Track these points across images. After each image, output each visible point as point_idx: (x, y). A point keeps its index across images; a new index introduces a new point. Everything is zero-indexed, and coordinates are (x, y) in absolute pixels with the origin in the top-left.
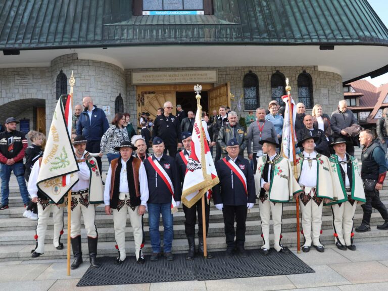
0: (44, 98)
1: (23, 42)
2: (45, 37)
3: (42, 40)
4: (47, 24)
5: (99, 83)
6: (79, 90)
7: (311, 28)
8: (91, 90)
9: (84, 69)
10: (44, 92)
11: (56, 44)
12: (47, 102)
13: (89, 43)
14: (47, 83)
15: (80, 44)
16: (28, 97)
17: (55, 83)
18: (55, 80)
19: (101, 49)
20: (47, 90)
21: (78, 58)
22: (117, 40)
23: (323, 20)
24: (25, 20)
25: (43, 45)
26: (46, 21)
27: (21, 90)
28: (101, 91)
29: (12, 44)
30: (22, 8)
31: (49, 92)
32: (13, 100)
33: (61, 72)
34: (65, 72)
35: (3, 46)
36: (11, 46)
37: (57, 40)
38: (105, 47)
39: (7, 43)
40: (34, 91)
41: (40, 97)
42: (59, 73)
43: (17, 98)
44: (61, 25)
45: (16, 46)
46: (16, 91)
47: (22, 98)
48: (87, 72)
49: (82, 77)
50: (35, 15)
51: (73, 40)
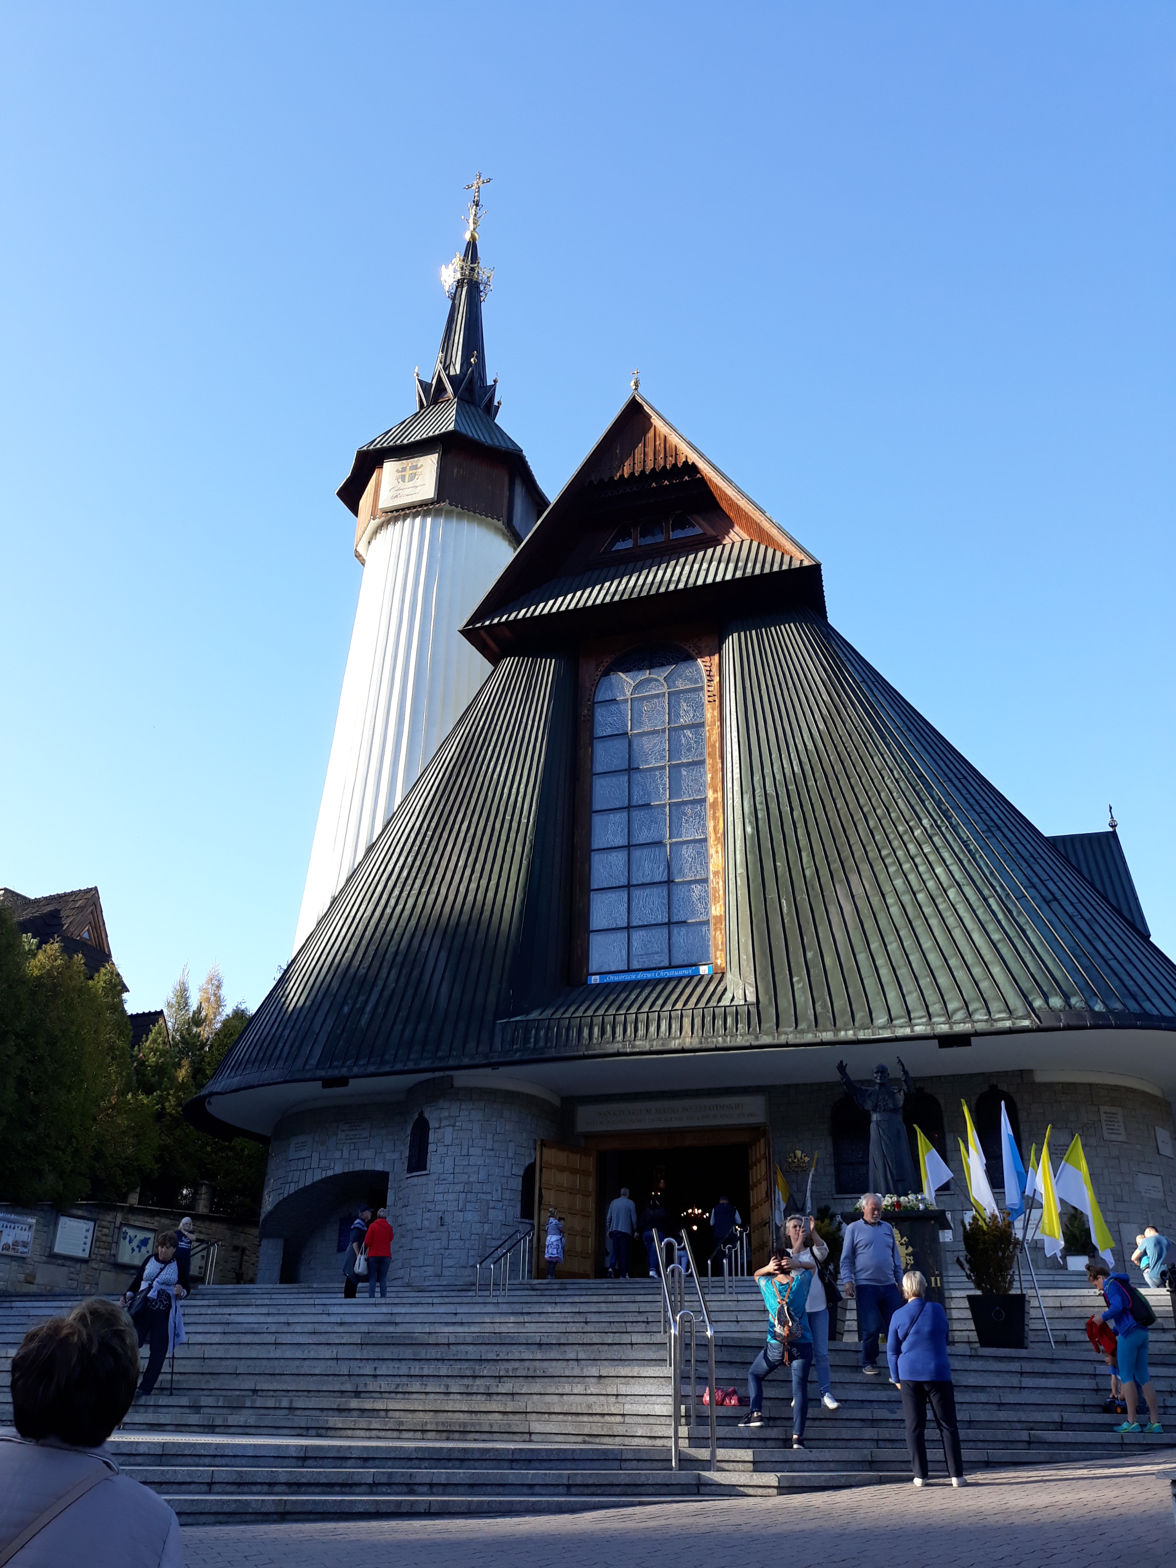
0: (387, 1170)
1: (355, 1064)
2: (393, 1052)
3: (387, 1057)
4: (399, 1027)
5: (489, 1136)
6: (450, 1153)
7: (912, 999)
8: (472, 1151)
9: (463, 1107)
10: (388, 1156)
11: (411, 1065)
12: (391, 1177)
13: (466, 1061)
14: (396, 1137)
15: (451, 1062)
16: (358, 1167)
17: (409, 1137)
18: (409, 1132)
19: (488, 1070)
20: (394, 1152)
21: (452, 1086)
22: (517, 1051)
23: (944, 980)
24: (363, 1022)
25: (387, 1069)
26: (399, 1020)
27: (346, 1154)
28: (492, 1153)
29: (337, 1067)
30: (362, 998)
31: (396, 1156)
32: (330, 1173)
33: (421, 1114)
34: (426, 1115)
35: (322, 1073)
36: (336, 1072)
37: (412, 1057)
38: (495, 1065)
39: (330, 1067)
40: (368, 1154)
41: (379, 1167)
42: (416, 1116)
43: (338, 1169)
44: (422, 1026)
45: (344, 1071)
46: (337, 1154)
47: (346, 1171)
48: (467, 1113)
49: (457, 1124)
50: (380, 1010)
51: (440, 1054)
